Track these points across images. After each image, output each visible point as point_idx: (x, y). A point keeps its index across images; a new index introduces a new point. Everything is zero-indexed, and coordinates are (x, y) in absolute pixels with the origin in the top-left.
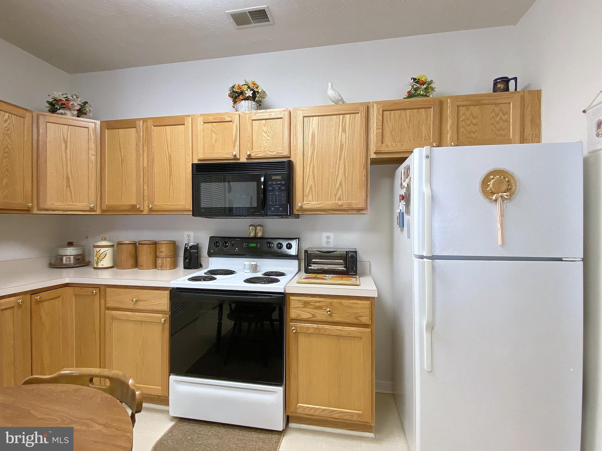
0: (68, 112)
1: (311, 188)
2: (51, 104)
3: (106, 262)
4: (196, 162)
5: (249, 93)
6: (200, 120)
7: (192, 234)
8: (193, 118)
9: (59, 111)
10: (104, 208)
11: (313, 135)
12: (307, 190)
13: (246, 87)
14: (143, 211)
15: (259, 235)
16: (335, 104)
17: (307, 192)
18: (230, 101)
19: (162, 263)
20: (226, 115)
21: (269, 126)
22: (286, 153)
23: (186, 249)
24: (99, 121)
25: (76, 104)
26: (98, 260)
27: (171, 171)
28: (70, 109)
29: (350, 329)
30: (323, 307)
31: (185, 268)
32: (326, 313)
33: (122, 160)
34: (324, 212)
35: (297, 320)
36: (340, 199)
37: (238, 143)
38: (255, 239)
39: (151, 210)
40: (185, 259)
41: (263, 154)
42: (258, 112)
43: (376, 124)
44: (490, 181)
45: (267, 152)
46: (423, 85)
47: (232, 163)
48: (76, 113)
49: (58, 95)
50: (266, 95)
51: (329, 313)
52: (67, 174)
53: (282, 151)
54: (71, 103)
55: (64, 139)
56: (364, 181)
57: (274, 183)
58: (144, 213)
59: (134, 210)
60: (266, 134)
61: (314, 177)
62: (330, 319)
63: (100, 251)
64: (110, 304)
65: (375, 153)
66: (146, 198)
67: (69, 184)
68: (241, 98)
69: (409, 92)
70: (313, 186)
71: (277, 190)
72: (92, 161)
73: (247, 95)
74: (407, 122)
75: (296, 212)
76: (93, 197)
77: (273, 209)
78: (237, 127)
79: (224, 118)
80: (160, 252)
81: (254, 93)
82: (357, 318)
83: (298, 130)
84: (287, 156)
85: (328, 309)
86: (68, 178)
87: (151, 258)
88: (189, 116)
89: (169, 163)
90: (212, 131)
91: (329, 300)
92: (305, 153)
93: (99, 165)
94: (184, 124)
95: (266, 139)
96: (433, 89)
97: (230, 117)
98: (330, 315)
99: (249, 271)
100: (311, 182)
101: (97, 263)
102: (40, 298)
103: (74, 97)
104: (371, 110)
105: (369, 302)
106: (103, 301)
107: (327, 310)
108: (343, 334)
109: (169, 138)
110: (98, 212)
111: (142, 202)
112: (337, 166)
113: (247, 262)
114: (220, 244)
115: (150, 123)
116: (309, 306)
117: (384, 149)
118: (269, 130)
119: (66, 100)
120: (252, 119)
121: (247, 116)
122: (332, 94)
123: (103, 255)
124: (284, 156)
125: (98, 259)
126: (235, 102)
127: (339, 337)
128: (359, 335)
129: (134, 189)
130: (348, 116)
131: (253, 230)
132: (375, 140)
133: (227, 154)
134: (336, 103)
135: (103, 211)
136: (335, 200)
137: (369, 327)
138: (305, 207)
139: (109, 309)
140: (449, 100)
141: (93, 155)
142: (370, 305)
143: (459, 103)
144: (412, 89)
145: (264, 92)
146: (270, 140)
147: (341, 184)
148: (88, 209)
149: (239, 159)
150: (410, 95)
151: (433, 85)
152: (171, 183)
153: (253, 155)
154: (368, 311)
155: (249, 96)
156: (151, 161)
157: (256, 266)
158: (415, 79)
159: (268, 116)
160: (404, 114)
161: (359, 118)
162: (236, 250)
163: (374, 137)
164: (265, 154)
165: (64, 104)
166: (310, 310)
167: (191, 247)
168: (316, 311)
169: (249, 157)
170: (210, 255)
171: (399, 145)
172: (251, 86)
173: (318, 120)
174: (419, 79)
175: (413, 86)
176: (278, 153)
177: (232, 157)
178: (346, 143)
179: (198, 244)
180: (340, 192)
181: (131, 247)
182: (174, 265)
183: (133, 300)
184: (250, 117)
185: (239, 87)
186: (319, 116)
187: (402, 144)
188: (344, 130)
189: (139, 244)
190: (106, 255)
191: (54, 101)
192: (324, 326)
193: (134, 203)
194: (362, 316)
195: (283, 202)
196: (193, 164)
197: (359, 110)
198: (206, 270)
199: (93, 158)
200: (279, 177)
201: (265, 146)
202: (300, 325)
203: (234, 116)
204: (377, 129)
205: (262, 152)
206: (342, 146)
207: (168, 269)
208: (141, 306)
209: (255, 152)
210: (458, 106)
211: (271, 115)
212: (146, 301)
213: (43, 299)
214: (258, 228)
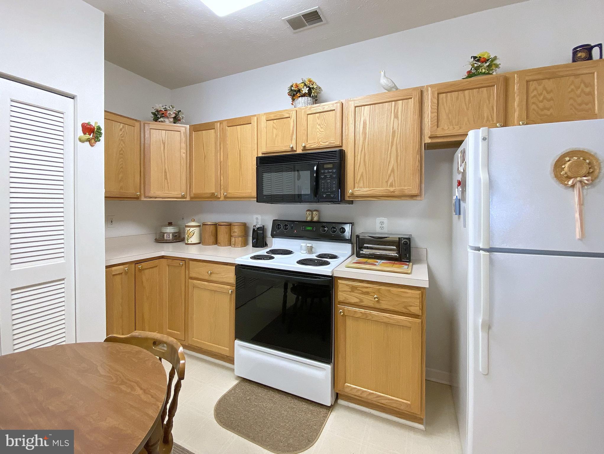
0: (166, 120)
1: (362, 175)
2: (154, 114)
3: (194, 239)
4: (260, 155)
5: (305, 90)
6: (264, 119)
7: (259, 217)
8: (258, 117)
9: (160, 120)
10: (192, 195)
11: (365, 123)
12: (358, 177)
13: (303, 84)
14: (220, 198)
15: (315, 219)
16: (387, 91)
17: (358, 179)
18: (290, 99)
19: (235, 242)
20: (285, 112)
21: (323, 118)
22: (338, 143)
23: (254, 230)
24: (189, 126)
25: (172, 113)
26: (188, 238)
27: (240, 164)
28: (168, 118)
29: (399, 317)
30: (370, 293)
31: (253, 246)
32: (373, 299)
33: (205, 157)
34: (376, 198)
35: (345, 303)
36: (391, 185)
37: (294, 137)
38: (311, 222)
39: (226, 197)
40: (253, 239)
41: (317, 145)
42: (313, 106)
43: (431, 107)
44: (565, 164)
45: (321, 143)
46: (486, 63)
47: (290, 155)
48: (172, 120)
49: (160, 107)
50: (322, 90)
51: (376, 299)
52: (165, 169)
53: (334, 141)
54: (169, 112)
55: (162, 140)
56: (418, 166)
57: (326, 171)
58: (221, 199)
59: (213, 197)
60: (320, 126)
61: (365, 165)
62: (377, 306)
63: (189, 230)
64: (193, 275)
65: (430, 138)
66: (222, 187)
67: (167, 177)
68: (298, 96)
69: (469, 72)
70: (364, 173)
71: (328, 178)
72: (183, 158)
73: (304, 92)
74: (465, 103)
75: (347, 199)
76: (184, 188)
77: (324, 195)
78: (294, 121)
79: (283, 114)
80: (233, 232)
81: (310, 89)
82: (405, 307)
83: (350, 119)
84: (339, 145)
85: (376, 296)
86: (165, 172)
87: (227, 237)
88: (255, 116)
89: (240, 157)
90: (273, 127)
91: (377, 287)
92: (356, 142)
93: (188, 161)
94: (251, 123)
95: (320, 131)
96: (497, 66)
97: (288, 113)
98: (378, 302)
99: (305, 252)
100: (362, 169)
101: (188, 240)
102: (142, 267)
103: (171, 107)
104: (425, 94)
105: (419, 292)
106: (187, 272)
107: (374, 296)
108: (392, 321)
109: (239, 137)
110: (188, 199)
111: (219, 191)
112: (389, 152)
113: (304, 244)
114: (281, 226)
115: (225, 124)
116: (356, 291)
117: (439, 133)
118: (322, 123)
119: (165, 110)
120: (307, 113)
121: (303, 111)
122: (384, 82)
123: (192, 234)
124: (336, 146)
125: (188, 236)
126: (293, 100)
127: (387, 324)
128: (409, 325)
129: (214, 179)
130: (400, 102)
131: (310, 214)
132: (430, 124)
133: (285, 147)
134: (389, 90)
135: (191, 198)
136: (387, 186)
137: (420, 317)
138: (356, 193)
139: (191, 278)
140: (516, 75)
141: (184, 153)
142: (421, 295)
143: (527, 78)
144: (473, 69)
145: (320, 88)
146: (323, 132)
147: (393, 171)
148: (180, 196)
149: (296, 151)
150: (470, 75)
151: (497, 62)
152: (241, 174)
153: (308, 146)
154: (418, 301)
155: (305, 92)
156: (226, 157)
157: (312, 247)
158: (475, 58)
159: (322, 109)
160: (462, 95)
161: (412, 103)
162: (295, 232)
163: (428, 121)
164: (318, 145)
165: (163, 114)
166: (357, 295)
167: (258, 228)
168: (363, 296)
169: (304, 148)
170: (273, 236)
171: (457, 127)
172: (307, 83)
173: (369, 108)
174: (480, 57)
175: (473, 65)
176: (331, 143)
177: (289, 149)
178: (398, 129)
179: (264, 226)
180: (392, 178)
181: (212, 228)
182: (245, 244)
183: (208, 272)
184: (305, 112)
185: (297, 86)
186: (370, 105)
187: (460, 127)
188: (396, 116)
189: (219, 225)
190: (194, 233)
191: (156, 111)
192: (372, 311)
193: (214, 192)
194: (412, 306)
195: (334, 189)
196: (257, 157)
197: (412, 95)
198: (268, 250)
199: (184, 155)
200: (330, 166)
201: (318, 137)
202: (348, 308)
203: (292, 112)
204: (432, 113)
205: (316, 143)
206: (394, 132)
207: (239, 247)
208: (214, 278)
209: (309, 144)
210: (528, 82)
211: (324, 108)
212: (217, 274)
213: (144, 268)
214: (314, 213)
